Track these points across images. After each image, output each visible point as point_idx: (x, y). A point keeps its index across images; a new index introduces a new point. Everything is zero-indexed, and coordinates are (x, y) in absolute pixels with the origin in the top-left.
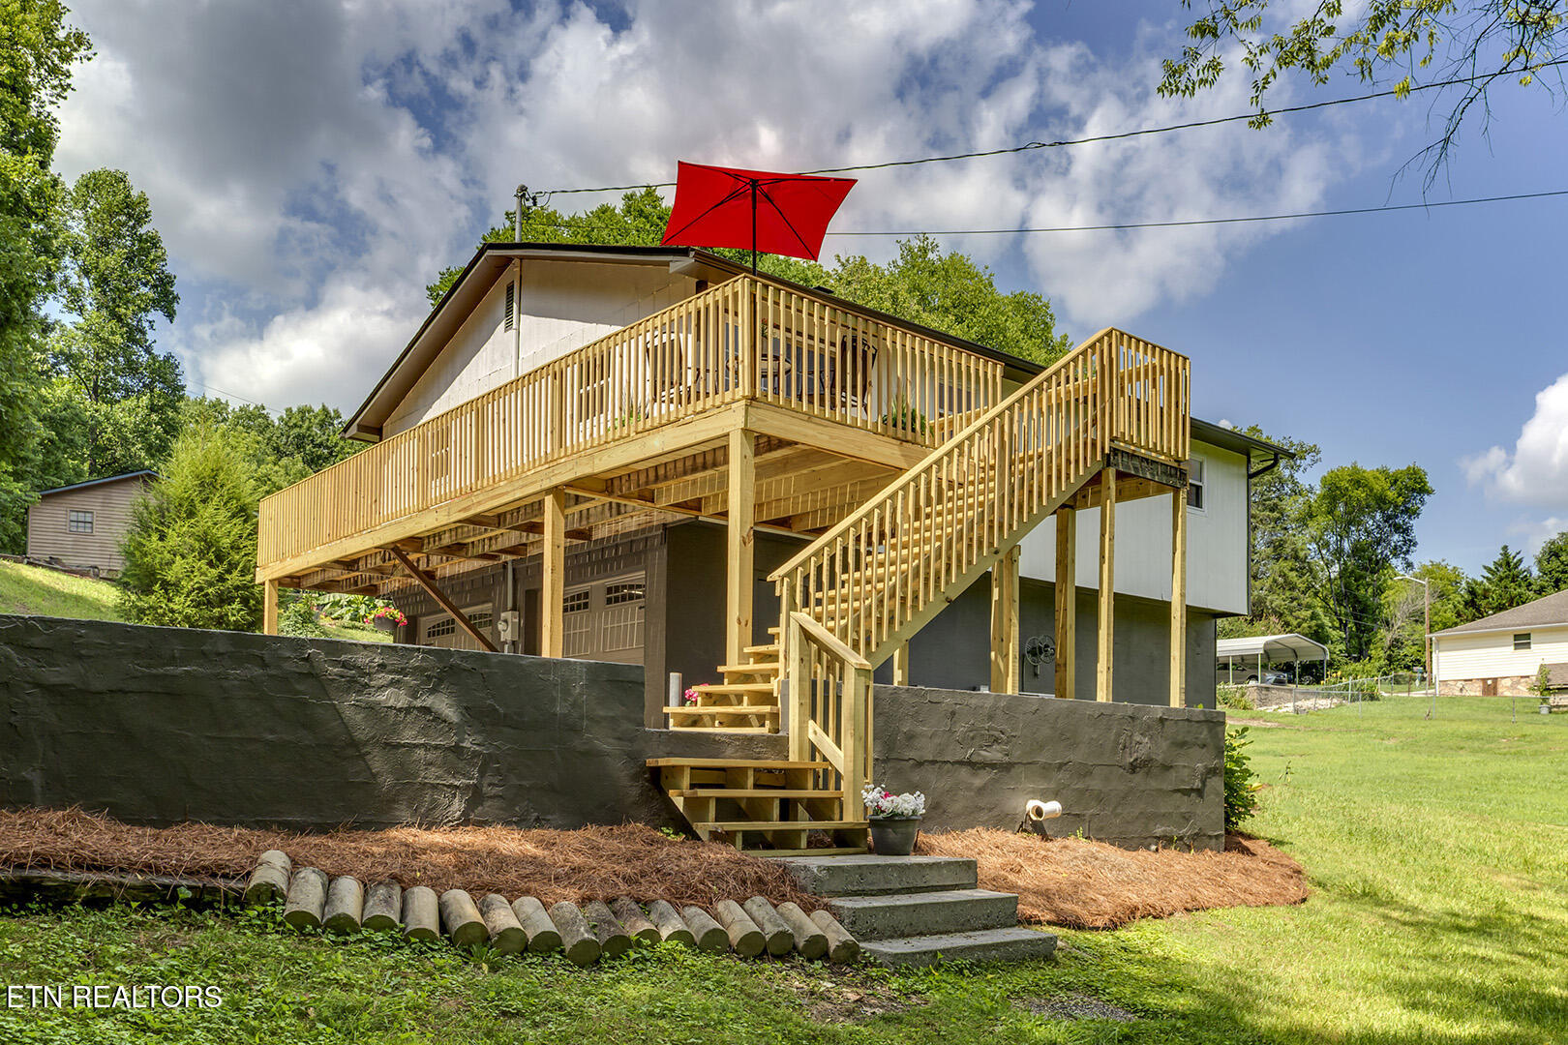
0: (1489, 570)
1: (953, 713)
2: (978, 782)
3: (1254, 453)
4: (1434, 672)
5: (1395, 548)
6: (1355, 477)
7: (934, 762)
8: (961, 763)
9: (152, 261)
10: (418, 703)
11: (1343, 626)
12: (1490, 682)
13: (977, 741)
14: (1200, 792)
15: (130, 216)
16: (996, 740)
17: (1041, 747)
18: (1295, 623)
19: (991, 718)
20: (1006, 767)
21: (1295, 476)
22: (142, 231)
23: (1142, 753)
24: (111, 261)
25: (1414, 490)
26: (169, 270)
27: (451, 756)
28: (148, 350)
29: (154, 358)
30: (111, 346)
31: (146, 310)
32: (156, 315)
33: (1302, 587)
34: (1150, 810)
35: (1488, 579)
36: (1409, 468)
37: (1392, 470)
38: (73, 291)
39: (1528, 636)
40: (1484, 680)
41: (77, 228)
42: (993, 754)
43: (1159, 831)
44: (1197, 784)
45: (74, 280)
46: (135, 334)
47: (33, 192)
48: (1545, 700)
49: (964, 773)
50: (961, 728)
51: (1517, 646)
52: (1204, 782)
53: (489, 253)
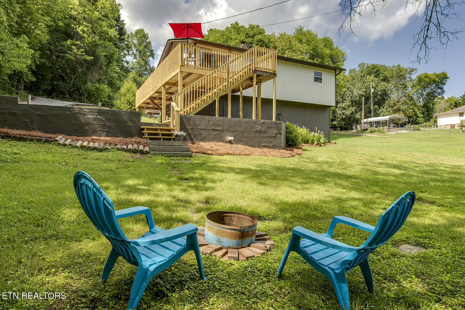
0: (461, 97)
1: (209, 120)
2: (215, 133)
3: (336, 70)
4: (438, 123)
5: (439, 93)
6: (426, 75)
7: (204, 129)
8: (211, 130)
9: (149, 47)
10: (97, 117)
11: (423, 113)
12: (452, 125)
13: (215, 126)
14: (275, 137)
15: (145, 38)
16: (220, 126)
17: (231, 127)
18: (408, 113)
19: (218, 121)
20: (223, 131)
21: (411, 76)
22: (147, 41)
23: (258, 129)
24: (141, 48)
25: (443, 78)
26: (152, 49)
27: (103, 126)
28: (149, 66)
29: (150, 67)
30: (142, 65)
31: (148, 57)
32: (151, 58)
33: (411, 104)
34: (260, 140)
35: (461, 100)
36: (442, 73)
37: (437, 73)
38: (135, 55)
39: (463, 113)
40: (451, 125)
41: (135, 42)
42: (220, 128)
43: (263, 144)
44: (274, 136)
45: (135, 52)
46: (146, 63)
47: (114, 36)
48: (461, 129)
49: (212, 131)
50: (211, 123)
51: (460, 116)
52: (276, 136)
53: (169, 41)
